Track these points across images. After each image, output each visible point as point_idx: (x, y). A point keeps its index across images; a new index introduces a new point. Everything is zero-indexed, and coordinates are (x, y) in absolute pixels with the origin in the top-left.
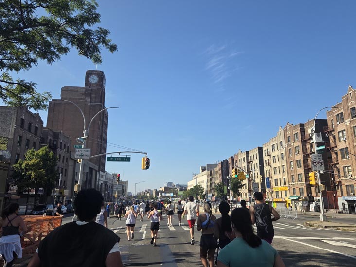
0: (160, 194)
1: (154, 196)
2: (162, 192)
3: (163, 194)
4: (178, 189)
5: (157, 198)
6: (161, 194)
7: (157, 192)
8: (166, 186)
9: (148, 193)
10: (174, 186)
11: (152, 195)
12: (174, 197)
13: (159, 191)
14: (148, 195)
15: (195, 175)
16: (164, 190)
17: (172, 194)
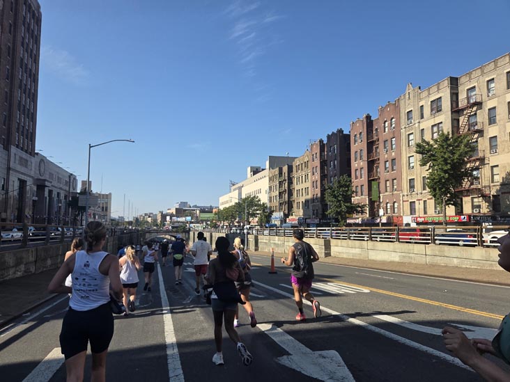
0: (168, 218)
1: (159, 221)
2: (171, 216)
3: (173, 218)
4: (198, 212)
5: (164, 225)
6: (171, 218)
7: (164, 216)
8: (178, 207)
9: (149, 217)
10: (190, 207)
11: (155, 221)
12: (192, 223)
13: (167, 215)
14: (149, 220)
15: (234, 185)
16: (174, 213)
17: (189, 218)
